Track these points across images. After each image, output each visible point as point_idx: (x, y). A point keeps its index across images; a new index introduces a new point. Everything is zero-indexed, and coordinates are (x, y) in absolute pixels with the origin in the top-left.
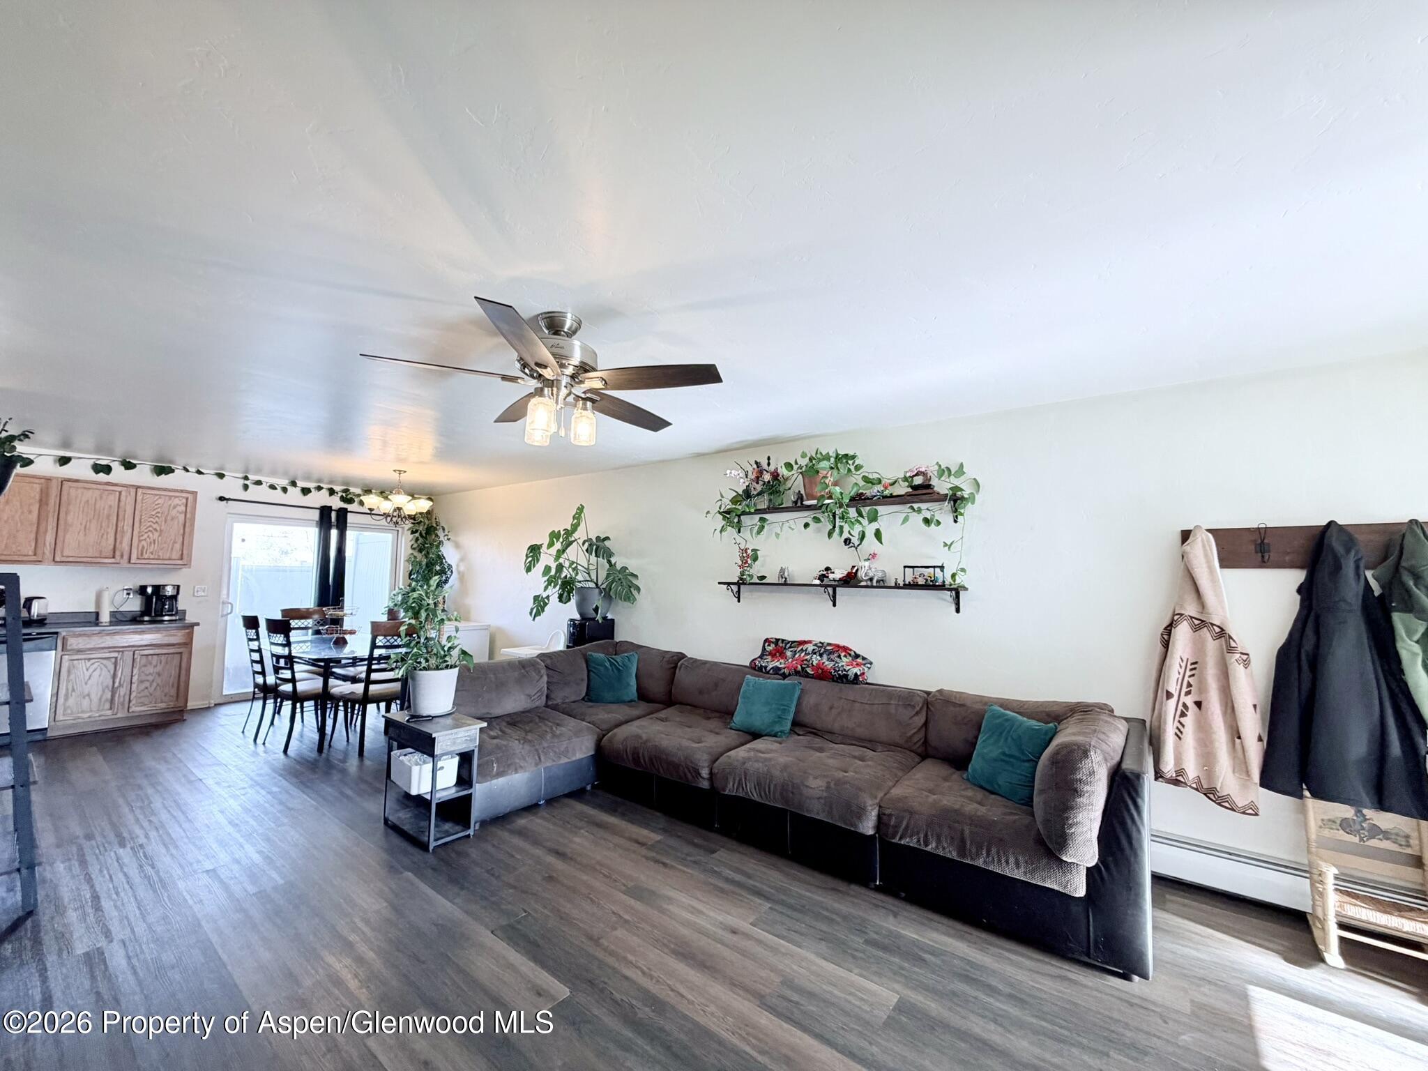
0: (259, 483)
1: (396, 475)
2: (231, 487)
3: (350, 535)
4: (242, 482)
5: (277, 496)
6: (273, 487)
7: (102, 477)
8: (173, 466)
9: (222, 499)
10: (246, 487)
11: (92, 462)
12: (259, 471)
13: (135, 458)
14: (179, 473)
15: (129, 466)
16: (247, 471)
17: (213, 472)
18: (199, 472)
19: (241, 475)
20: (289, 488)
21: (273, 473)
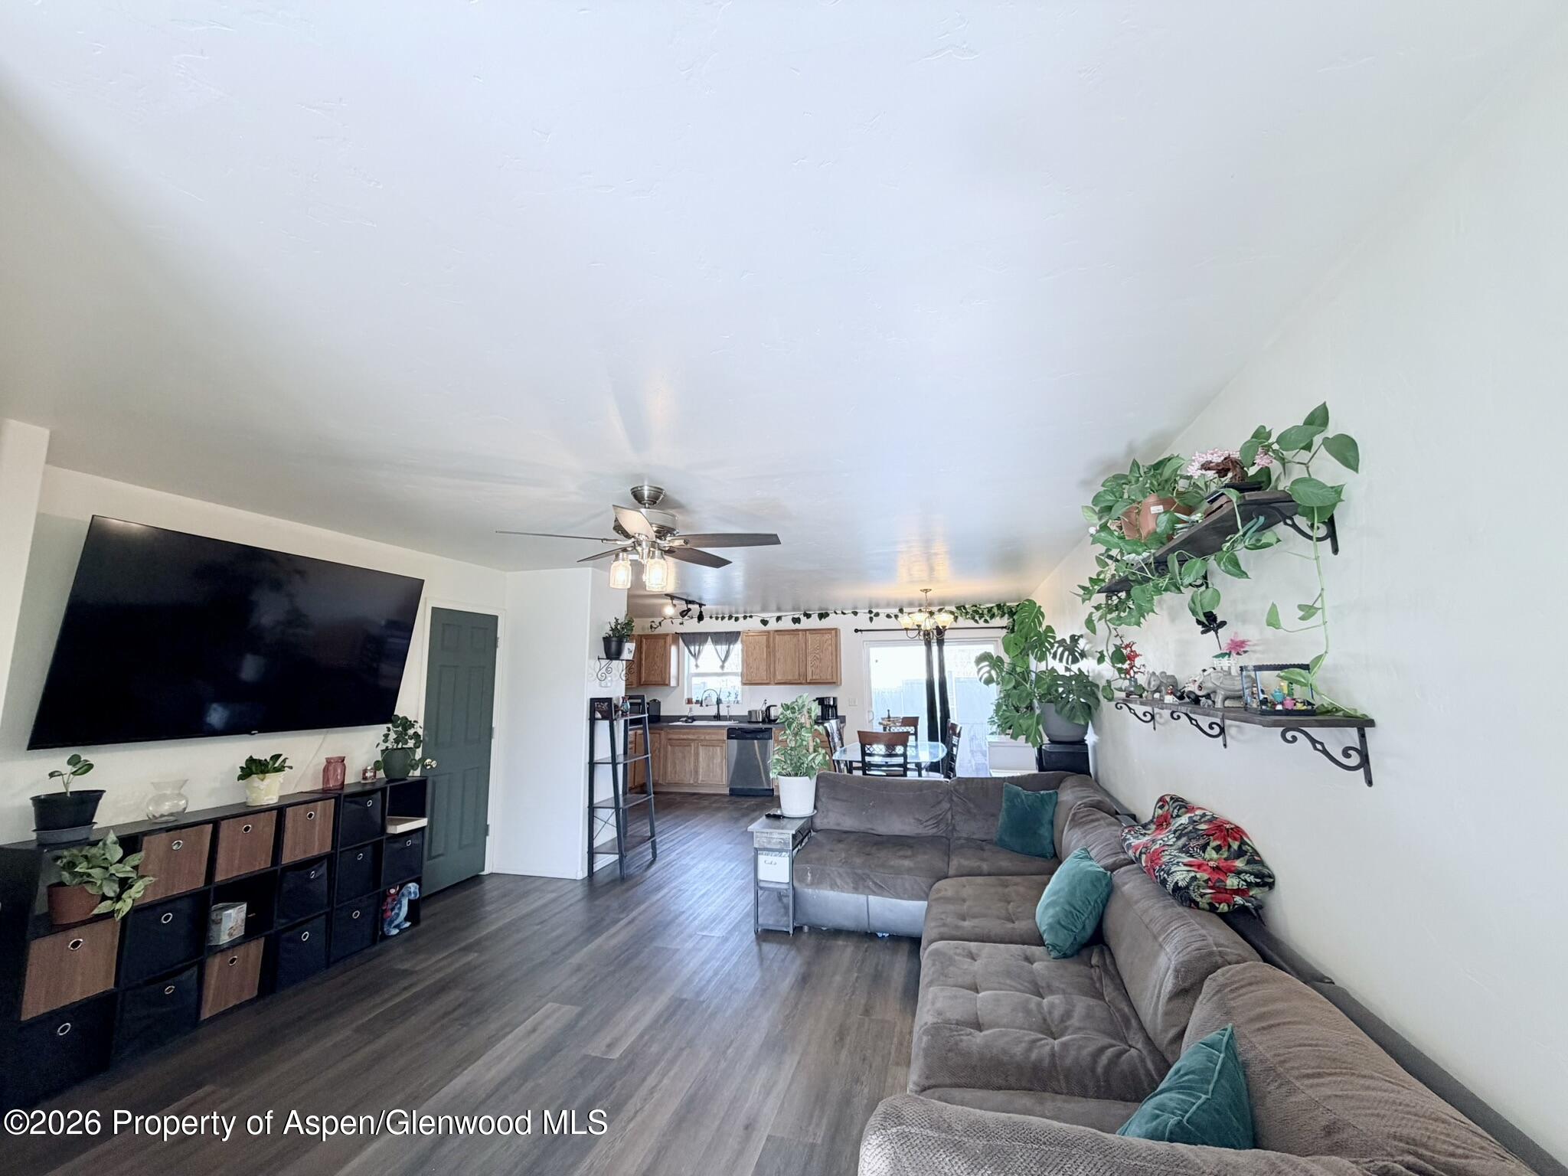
0: (877, 615)
1: (924, 594)
2: (862, 621)
3: (945, 648)
4: (869, 615)
5: (892, 623)
6: (888, 616)
7: (797, 626)
8: (829, 612)
9: (856, 631)
10: (871, 619)
11: (791, 617)
12: (877, 606)
13: (810, 611)
14: (832, 615)
15: (808, 616)
16: (871, 607)
17: (850, 612)
18: (843, 613)
19: (867, 611)
20: (900, 614)
21: (888, 605)
